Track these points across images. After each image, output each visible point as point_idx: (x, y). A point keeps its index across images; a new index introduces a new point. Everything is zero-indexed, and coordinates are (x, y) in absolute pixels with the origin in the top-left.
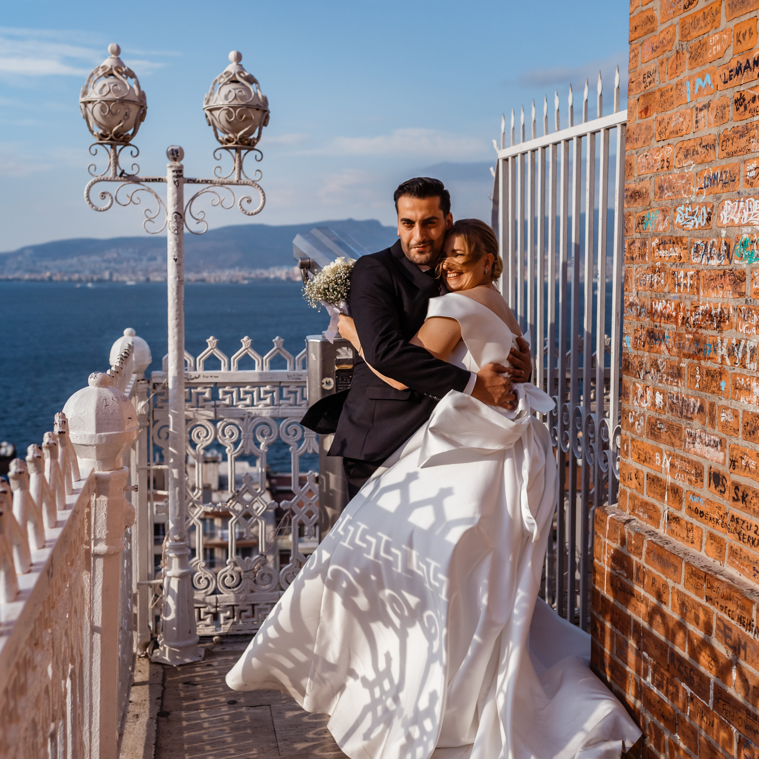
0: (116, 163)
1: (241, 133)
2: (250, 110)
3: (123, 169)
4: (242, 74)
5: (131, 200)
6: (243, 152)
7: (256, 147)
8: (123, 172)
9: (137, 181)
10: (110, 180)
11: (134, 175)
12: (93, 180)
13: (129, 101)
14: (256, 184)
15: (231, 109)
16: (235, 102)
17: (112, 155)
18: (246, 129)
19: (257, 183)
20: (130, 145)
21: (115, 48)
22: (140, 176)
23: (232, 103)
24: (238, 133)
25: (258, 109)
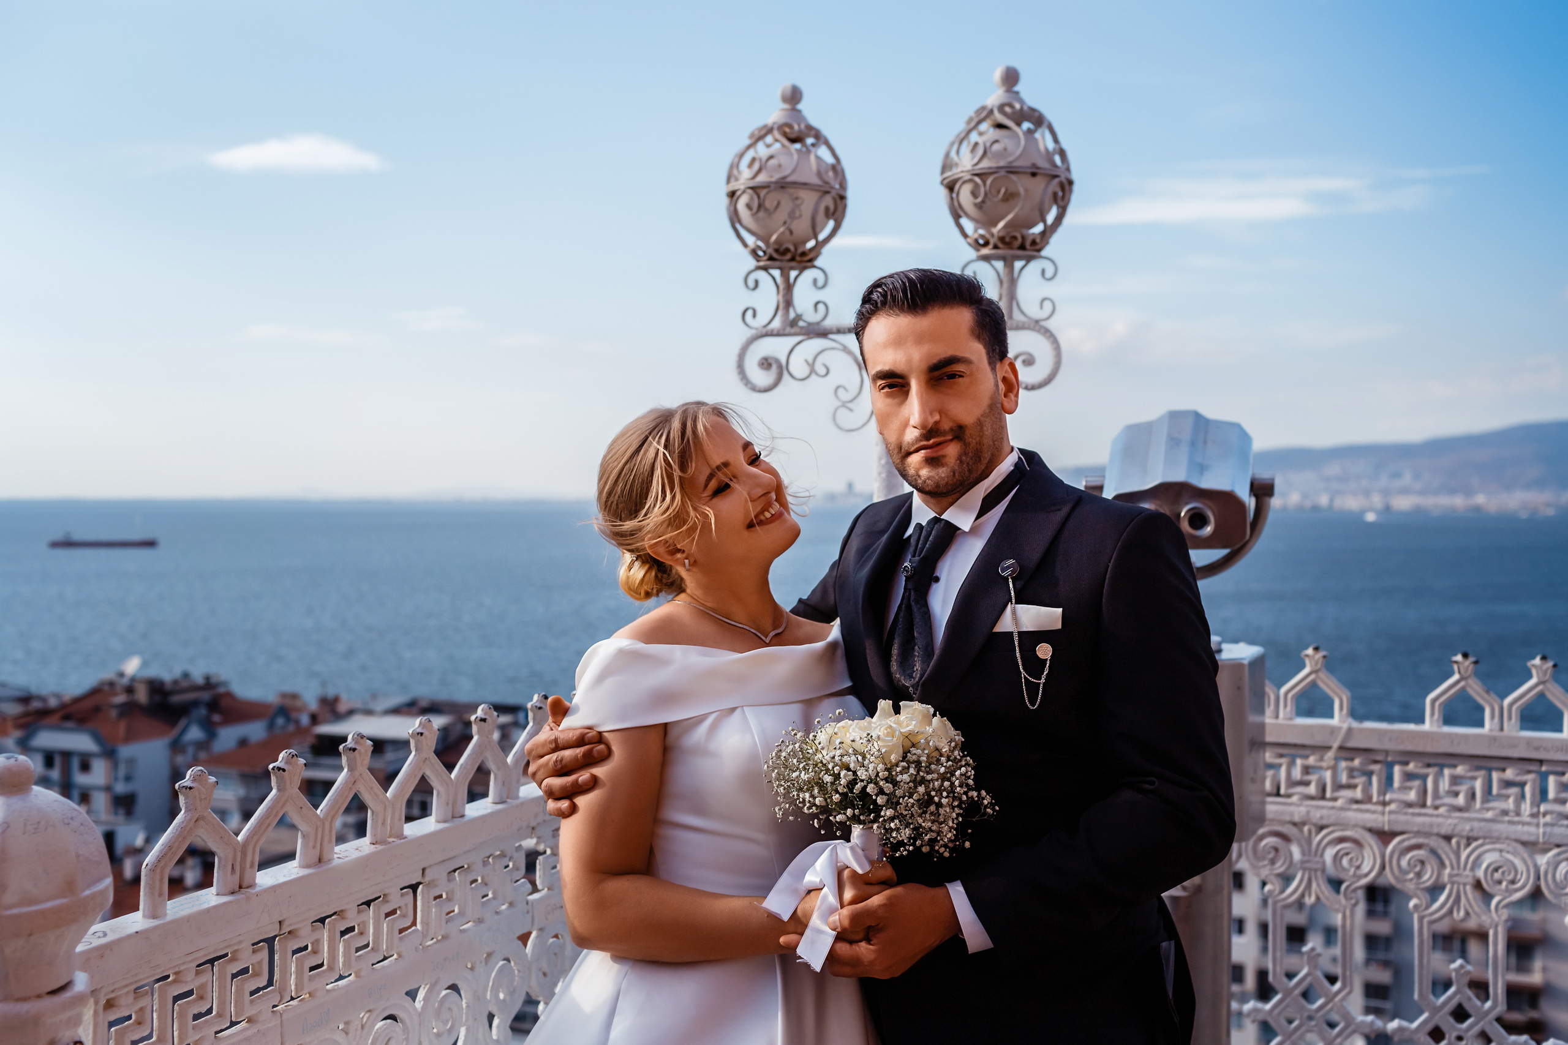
0: (788, 303)
1: (1001, 225)
2: (1013, 177)
3: (799, 311)
4: (1008, 109)
5: (813, 371)
6: (1018, 264)
7: (1044, 253)
8: (799, 317)
9: (824, 334)
10: (778, 335)
11: (818, 323)
12: (749, 333)
13: (795, 184)
14: (1042, 327)
15: (977, 179)
16: (985, 164)
17: (781, 287)
18: (1010, 217)
19: (1043, 323)
20: (814, 267)
21: (789, 92)
22: (829, 323)
23: (981, 165)
24: (995, 224)
25: (1034, 175)
